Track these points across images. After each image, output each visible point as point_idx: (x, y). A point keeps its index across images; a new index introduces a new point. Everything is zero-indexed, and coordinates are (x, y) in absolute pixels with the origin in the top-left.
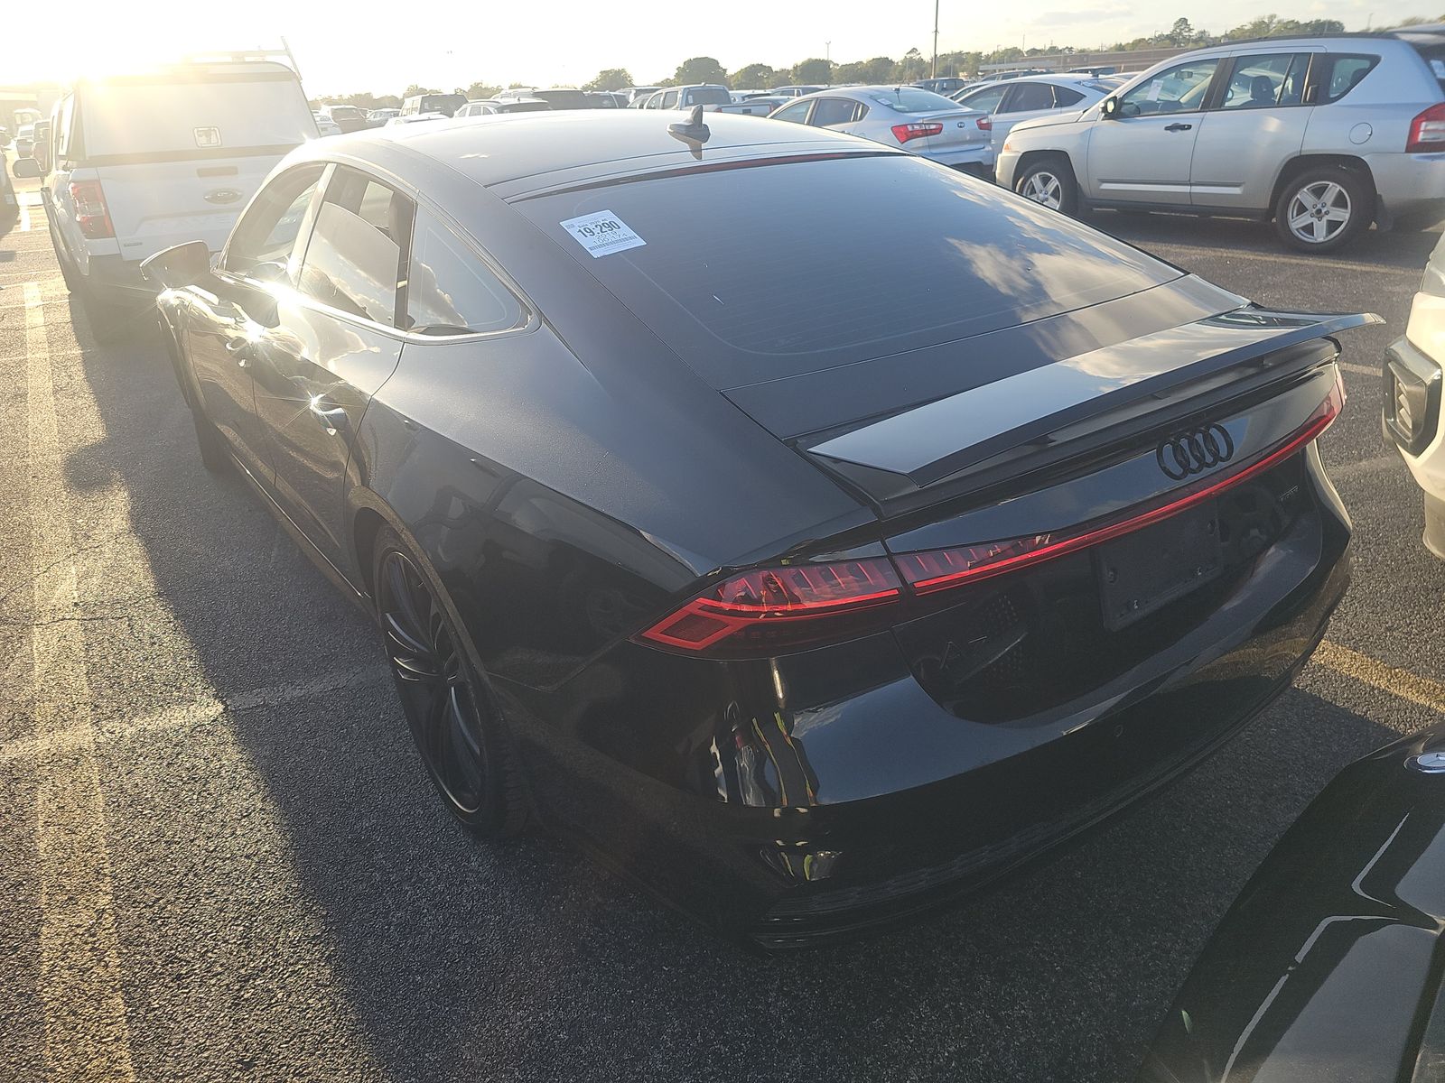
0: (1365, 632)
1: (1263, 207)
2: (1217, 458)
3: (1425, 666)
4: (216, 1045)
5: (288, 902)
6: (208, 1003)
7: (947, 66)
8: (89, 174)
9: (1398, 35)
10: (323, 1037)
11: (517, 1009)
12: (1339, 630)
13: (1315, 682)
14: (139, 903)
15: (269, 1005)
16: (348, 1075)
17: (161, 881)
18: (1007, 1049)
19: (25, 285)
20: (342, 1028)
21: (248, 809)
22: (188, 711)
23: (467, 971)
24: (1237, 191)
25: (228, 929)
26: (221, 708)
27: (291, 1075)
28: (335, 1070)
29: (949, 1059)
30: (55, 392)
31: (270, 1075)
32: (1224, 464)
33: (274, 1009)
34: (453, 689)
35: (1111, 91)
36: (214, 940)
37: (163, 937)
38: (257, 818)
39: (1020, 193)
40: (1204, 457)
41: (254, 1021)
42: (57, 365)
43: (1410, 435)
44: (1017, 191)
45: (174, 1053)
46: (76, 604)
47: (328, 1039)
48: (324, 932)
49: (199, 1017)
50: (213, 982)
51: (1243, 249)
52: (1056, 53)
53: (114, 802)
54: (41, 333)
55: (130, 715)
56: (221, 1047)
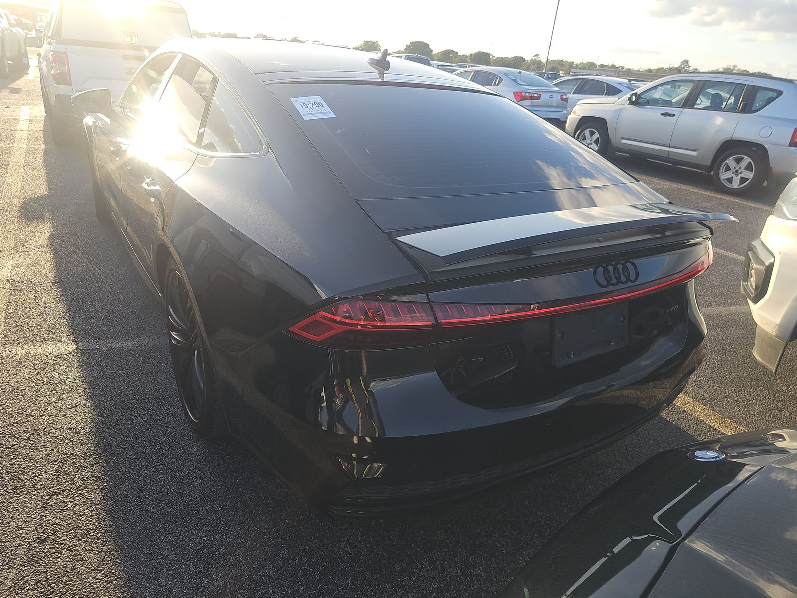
0: (713, 396)
1: (707, 165)
2: (628, 279)
3: (741, 419)
4: (28, 527)
5: (87, 456)
6: (29, 504)
7: (553, 67)
8: (62, 48)
9: (794, 81)
10: (88, 532)
11: (200, 531)
12: (699, 394)
13: (679, 419)
14: (4, 445)
15: (62, 510)
16: (98, 554)
17: (18, 435)
18: (466, 590)
19: (23, 107)
20: (100, 528)
21: (76, 403)
22: (56, 346)
23: (177, 507)
24: (694, 154)
25: (49, 466)
26: (74, 347)
27: (65, 550)
28: (90, 550)
29: (433, 592)
30: (24, 166)
31: (54, 548)
32: (632, 284)
33: (65, 513)
34: (196, 351)
35: (635, 90)
36: (40, 471)
37: (12, 465)
38: (80, 409)
39: (577, 139)
40: (620, 278)
41: (51, 517)
42: (29, 152)
43: (753, 292)
44: (576, 137)
45: (3, 529)
46: (8, 280)
47: (91, 533)
48: (103, 475)
49: (22, 511)
50: (34, 493)
51: (693, 186)
52: (615, 68)
53: (3, 389)
54: (25, 134)
55: (23, 344)
56: (31, 529)
